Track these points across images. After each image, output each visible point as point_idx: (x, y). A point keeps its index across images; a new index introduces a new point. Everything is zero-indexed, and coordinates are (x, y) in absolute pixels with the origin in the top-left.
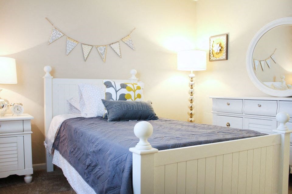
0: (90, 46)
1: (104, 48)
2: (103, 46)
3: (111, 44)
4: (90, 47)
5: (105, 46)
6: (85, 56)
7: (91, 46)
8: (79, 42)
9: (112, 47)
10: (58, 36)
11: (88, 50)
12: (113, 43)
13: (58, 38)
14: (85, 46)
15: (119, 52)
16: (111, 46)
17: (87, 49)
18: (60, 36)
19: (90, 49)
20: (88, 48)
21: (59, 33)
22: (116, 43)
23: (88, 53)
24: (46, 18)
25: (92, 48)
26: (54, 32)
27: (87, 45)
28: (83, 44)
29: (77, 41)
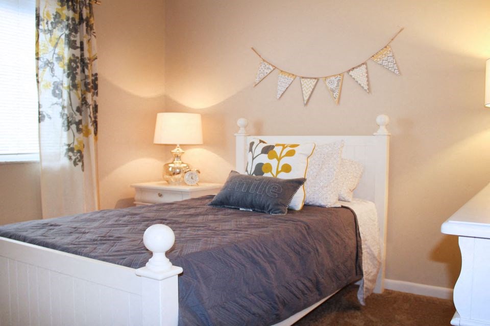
0: (314, 80)
1: (337, 79)
2: (335, 76)
3: (349, 71)
4: (313, 82)
5: (340, 74)
6: (305, 97)
7: (315, 78)
8: (296, 76)
9: (352, 75)
10: (267, 71)
11: (310, 87)
12: (353, 68)
13: (266, 75)
14: (306, 80)
15: (366, 83)
16: (351, 73)
17: (308, 85)
18: (270, 71)
19: (314, 83)
20: (311, 83)
21: (267, 66)
22: (359, 66)
23: (310, 93)
24: (253, 49)
25: (317, 82)
26: (262, 67)
27: (308, 78)
28: (303, 78)
29: (293, 75)
